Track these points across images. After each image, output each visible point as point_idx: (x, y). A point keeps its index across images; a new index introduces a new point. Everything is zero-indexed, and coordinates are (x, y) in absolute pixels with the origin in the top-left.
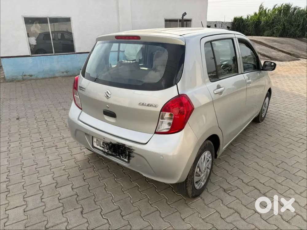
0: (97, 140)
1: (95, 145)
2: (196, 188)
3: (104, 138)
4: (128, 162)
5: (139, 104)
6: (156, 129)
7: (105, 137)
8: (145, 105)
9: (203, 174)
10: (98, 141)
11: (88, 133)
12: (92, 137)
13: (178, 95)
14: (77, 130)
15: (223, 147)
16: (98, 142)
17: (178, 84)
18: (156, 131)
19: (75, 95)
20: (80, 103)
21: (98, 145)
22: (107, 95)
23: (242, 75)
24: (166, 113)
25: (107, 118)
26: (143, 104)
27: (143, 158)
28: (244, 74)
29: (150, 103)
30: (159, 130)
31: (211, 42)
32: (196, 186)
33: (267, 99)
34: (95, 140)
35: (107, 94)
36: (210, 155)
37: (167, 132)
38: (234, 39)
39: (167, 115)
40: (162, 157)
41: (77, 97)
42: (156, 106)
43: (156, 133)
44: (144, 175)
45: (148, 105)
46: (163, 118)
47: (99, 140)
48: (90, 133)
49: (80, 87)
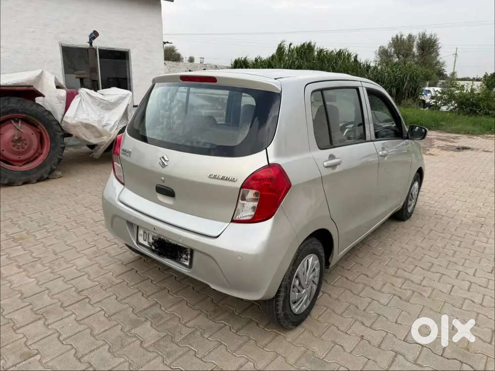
0: (144, 232)
1: (141, 240)
2: (294, 311)
3: (154, 229)
4: (190, 266)
5: (210, 177)
6: (233, 216)
7: (156, 226)
8: (218, 178)
9: (304, 291)
10: (145, 234)
11: (131, 220)
12: (138, 227)
13: (267, 164)
14: (115, 216)
15: (339, 252)
16: (145, 236)
17: (268, 148)
18: (234, 219)
19: (115, 163)
20: (121, 174)
21: (145, 240)
22: (162, 162)
23: (371, 143)
24: (248, 191)
25: (161, 198)
26: (215, 177)
27: (212, 260)
28: (375, 143)
29: (227, 175)
30: (238, 217)
31: (322, 90)
32: (293, 307)
33: (416, 185)
34: (141, 232)
35: (164, 161)
36: (318, 261)
37: (250, 219)
38: (360, 89)
39: (251, 194)
40: (239, 258)
41: (118, 166)
42: (233, 180)
43: (233, 221)
44: (213, 287)
45: (223, 178)
46: (244, 199)
47: (147, 232)
48: (133, 221)
49: (123, 150)
